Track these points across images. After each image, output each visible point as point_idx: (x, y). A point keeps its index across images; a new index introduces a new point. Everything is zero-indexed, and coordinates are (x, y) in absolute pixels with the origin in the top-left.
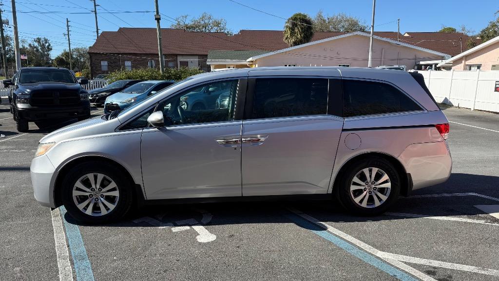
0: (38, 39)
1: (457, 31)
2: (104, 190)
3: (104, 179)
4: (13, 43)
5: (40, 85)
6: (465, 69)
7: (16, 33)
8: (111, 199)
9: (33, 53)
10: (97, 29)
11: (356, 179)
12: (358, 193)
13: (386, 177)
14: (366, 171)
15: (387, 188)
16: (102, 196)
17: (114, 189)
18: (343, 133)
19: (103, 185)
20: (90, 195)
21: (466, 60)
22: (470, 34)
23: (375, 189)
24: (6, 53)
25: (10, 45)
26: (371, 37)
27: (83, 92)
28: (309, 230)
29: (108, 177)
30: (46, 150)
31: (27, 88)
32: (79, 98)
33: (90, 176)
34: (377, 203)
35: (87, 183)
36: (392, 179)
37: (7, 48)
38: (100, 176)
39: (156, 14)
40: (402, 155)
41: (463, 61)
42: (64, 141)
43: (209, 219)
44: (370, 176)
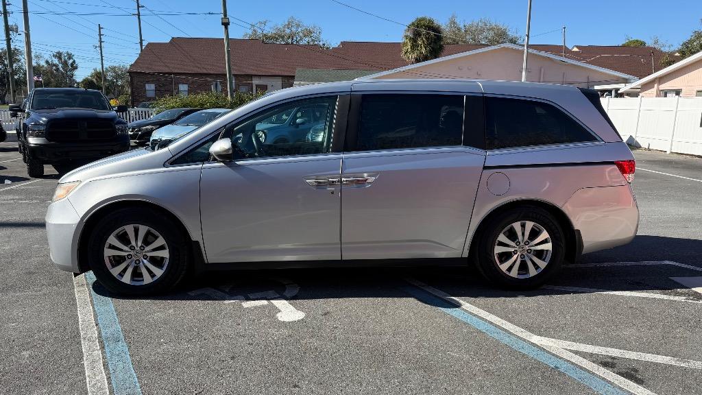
0: (58, 53)
1: (647, 45)
2: (147, 249)
3: (148, 233)
4: (23, 59)
5: (60, 113)
6: (658, 95)
7: (28, 43)
8: (157, 262)
9: (52, 73)
10: (141, 40)
11: (502, 238)
12: (505, 257)
13: (545, 235)
14: (517, 226)
15: (547, 251)
16: (145, 257)
17: (162, 248)
18: (484, 171)
19: (146, 242)
20: (128, 255)
21: (660, 83)
22: (665, 49)
23: (529, 251)
24: (14, 72)
25: (19, 61)
26: (526, 51)
27: (120, 123)
28: (434, 308)
29: (153, 231)
30: (68, 192)
31: (43, 117)
32: (115, 131)
33: (129, 229)
34: (533, 272)
35: (124, 238)
36: (554, 238)
37: (15, 65)
38: (143, 229)
39: (223, 16)
40: (567, 204)
41: (656, 85)
42: (94, 179)
43: (296, 292)
44: (523, 234)
